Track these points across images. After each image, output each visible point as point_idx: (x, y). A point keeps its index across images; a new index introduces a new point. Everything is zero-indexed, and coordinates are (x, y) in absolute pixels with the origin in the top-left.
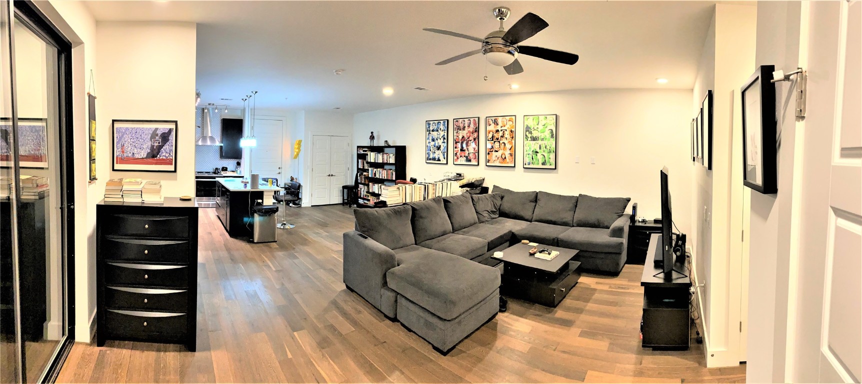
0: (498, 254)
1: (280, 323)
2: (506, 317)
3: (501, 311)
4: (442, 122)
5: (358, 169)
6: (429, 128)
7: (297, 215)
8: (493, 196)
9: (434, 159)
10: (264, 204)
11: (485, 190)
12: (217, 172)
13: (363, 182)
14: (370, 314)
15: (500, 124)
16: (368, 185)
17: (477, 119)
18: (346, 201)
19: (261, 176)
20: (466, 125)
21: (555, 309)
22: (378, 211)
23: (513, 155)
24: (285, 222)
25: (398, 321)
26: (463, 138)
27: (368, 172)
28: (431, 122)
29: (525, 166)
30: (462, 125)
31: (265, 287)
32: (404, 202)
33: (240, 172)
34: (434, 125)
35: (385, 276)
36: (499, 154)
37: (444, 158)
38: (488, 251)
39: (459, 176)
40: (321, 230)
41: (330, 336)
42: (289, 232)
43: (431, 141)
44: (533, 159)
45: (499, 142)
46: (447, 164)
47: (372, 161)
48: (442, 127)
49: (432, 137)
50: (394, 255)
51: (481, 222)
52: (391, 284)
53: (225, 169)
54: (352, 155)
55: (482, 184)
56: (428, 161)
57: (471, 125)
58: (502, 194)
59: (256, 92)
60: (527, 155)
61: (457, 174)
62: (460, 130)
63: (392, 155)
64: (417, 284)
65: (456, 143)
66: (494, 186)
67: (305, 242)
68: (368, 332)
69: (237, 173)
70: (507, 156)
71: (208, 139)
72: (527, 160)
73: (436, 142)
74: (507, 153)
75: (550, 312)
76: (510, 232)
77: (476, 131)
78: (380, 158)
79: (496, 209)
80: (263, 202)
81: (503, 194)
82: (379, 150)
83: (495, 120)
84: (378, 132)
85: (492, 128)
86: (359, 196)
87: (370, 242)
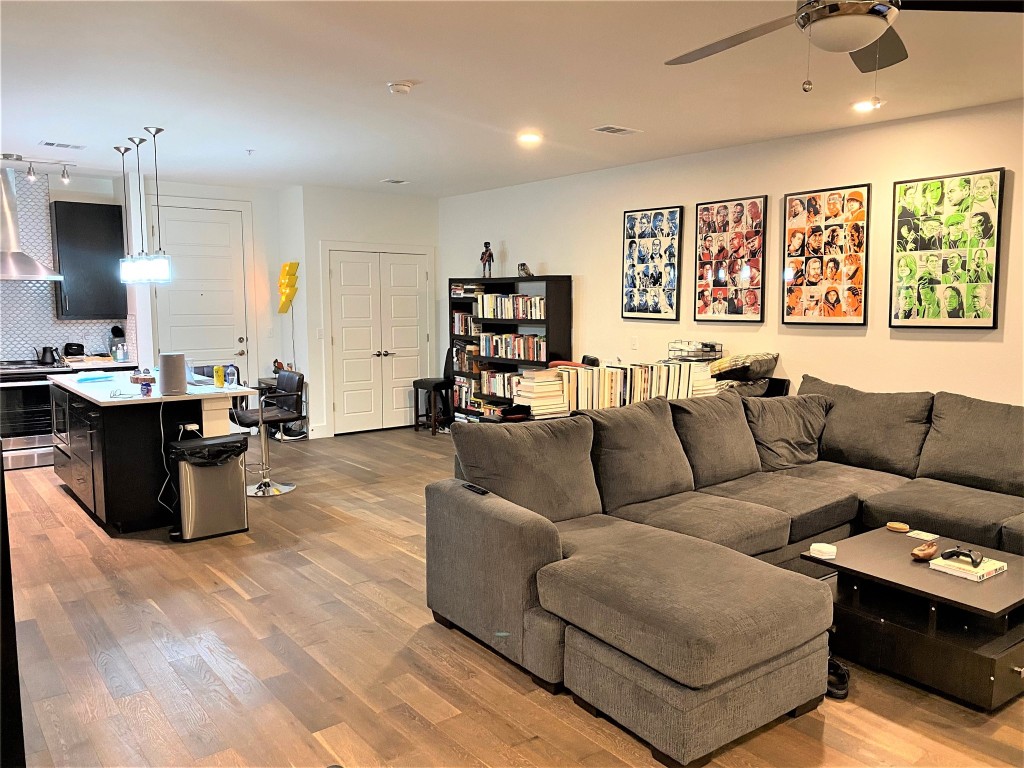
0: (822, 550)
1: (273, 717)
2: (849, 712)
3: (830, 695)
4: (666, 212)
5: (453, 338)
6: (632, 228)
7: (298, 461)
8: (802, 404)
9: (644, 308)
10: (205, 436)
11: (779, 387)
12: (49, 359)
13: (466, 369)
14: (496, 675)
15: (825, 211)
16: (478, 378)
17: (760, 202)
18: (424, 419)
19: (190, 362)
20: (731, 218)
21: (994, 720)
22: (513, 430)
23: (860, 294)
24: (267, 480)
25: (568, 692)
26: (720, 251)
27: (479, 345)
28: (638, 215)
29: (895, 322)
30: (720, 219)
31: (226, 642)
32: (573, 408)
33: (126, 355)
34: (644, 220)
35: (533, 581)
36: (820, 291)
37: (671, 305)
38: (791, 542)
39: (709, 352)
40: (364, 492)
41: (403, 731)
42: (279, 504)
43: (635, 263)
44: (919, 300)
45: (821, 258)
46: (677, 319)
47: (489, 315)
48: (665, 226)
49: (640, 251)
50: (555, 532)
51: (769, 469)
52: (549, 599)
53: (73, 350)
54: (437, 304)
55: (771, 370)
56: (626, 314)
57: (744, 219)
58: (827, 399)
59: (159, 131)
60: (903, 292)
61: (705, 345)
62: (714, 232)
63: (538, 298)
64: (615, 600)
65: (703, 265)
66: (805, 377)
67: (324, 522)
68: (494, 716)
69: (115, 359)
70: (844, 294)
71: (11, 262)
72: (901, 305)
73: (651, 264)
74: (843, 287)
75: (977, 724)
76: (854, 498)
77: (757, 233)
78: (507, 308)
79: (812, 438)
80: (201, 430)
81: (830, 399)
82: (504, 287)
83: (809, 200)
84: (503, 243)
85: (801, 222)
86: (456, 405)
87: (495, 503)
